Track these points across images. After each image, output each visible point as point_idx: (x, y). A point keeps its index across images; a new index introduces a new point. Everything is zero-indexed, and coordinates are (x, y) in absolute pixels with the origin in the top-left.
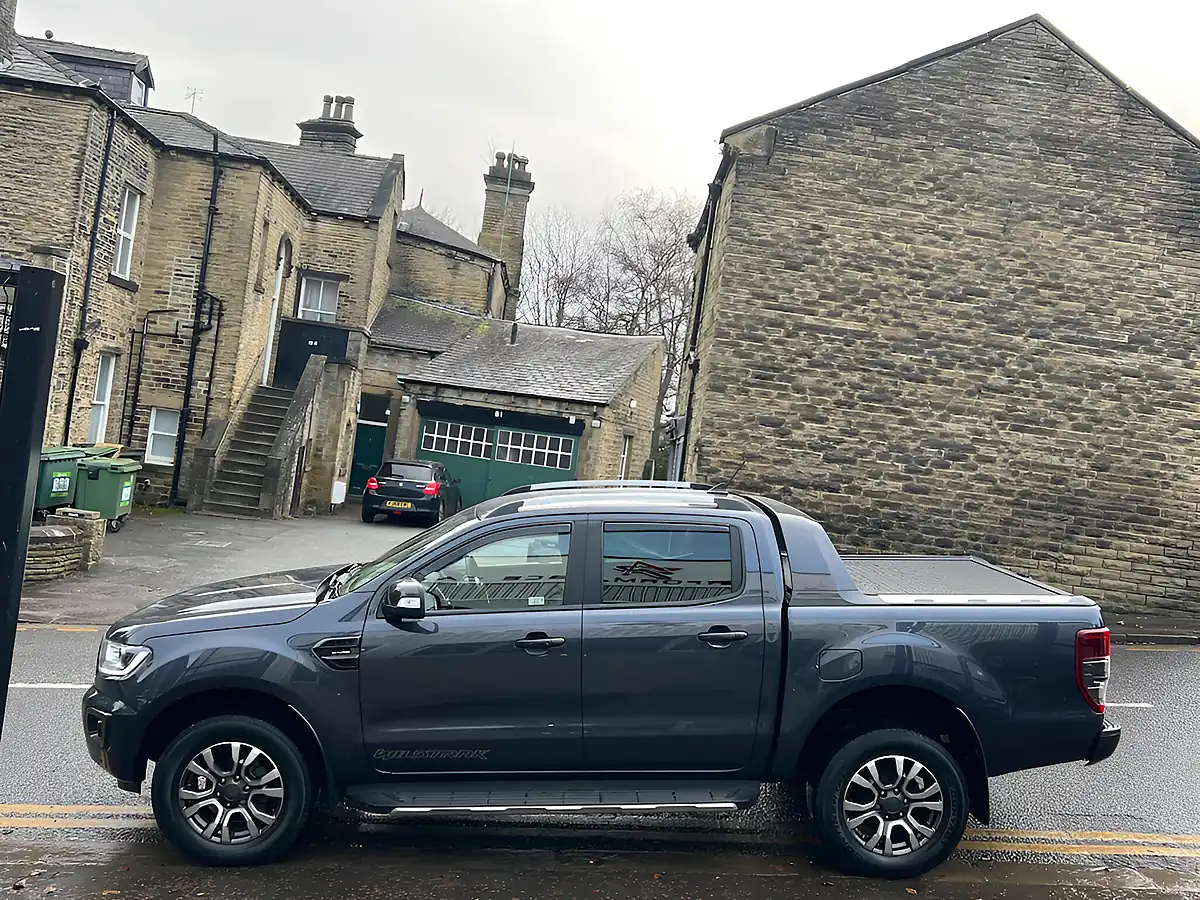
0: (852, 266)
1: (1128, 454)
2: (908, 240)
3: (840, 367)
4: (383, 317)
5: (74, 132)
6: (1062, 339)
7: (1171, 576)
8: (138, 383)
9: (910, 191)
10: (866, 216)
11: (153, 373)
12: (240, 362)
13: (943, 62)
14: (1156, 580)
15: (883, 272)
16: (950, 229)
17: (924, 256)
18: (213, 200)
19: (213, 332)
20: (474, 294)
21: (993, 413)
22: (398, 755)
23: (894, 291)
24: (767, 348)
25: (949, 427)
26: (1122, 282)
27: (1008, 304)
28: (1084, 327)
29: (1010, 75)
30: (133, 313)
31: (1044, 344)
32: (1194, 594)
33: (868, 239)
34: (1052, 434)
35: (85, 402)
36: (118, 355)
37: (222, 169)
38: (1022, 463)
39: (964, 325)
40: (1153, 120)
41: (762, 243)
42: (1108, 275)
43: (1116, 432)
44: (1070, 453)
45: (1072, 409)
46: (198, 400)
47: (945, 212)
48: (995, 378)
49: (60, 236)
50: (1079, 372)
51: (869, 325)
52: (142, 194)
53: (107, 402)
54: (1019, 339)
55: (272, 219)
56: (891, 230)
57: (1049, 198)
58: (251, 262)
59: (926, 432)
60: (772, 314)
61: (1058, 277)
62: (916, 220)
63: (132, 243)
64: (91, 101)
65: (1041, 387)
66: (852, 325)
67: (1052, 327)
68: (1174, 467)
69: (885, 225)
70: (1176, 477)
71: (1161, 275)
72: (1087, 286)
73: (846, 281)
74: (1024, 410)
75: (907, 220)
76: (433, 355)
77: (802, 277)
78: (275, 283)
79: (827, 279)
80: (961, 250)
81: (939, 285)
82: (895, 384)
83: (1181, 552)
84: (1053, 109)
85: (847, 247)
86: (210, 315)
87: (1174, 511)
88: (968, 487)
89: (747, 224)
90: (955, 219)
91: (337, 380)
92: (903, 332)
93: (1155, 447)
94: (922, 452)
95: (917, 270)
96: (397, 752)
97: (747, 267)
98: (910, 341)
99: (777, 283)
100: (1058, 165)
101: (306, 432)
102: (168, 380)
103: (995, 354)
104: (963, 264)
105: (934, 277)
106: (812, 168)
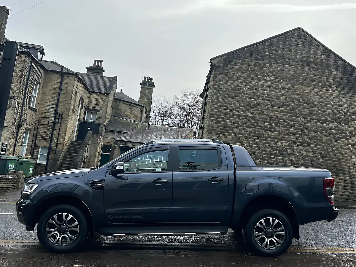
0: (249, 97)
1: (332, 153)
2: (266, 90)
3: (246, 127)
4: (110, 122)
5: (21, 64)
6: (311, 119)
7: (347, 189)
8: (36, 139)
9: (266, 76)
10: (253, 83)
11: (41, 136)
12: (67, 133)
13: (274, 40)
14: (343, 191)
15: (258, 99)
16: (277, 87)
17: (270, 94)
18: (61, 85)
19: (59, 124)
20: (137, 116)
21: (292, 140)
22: (115, 217)
23: (261, 105)
24: (224, 121)
25: (279, 144)
26: (328, 102)
27: (295, 108)
28: (318, 115)
29: (293, 44)
30: (36, 118)
31: (306, 120)
32: (354, 195)
33: (254, 90)
34: (309, 147)
35: (20, 144)
36: (30, 130)
37: (64, 77)
38: (301, 155)
39: (282, 114)
40: (334, 57)
41: (222, 91)
42: (324, 100)
43: (329, 146)
44: (315, 152)
45: (315, 139)
46: (54, 144)
47: (276, 82)
48: (292, 130)
49: (15, 94)
50: (317, 128)
51: (255, 114)
52: (40, 84)
53: (26, 145)
54: (299, 119)
55: (78, 91)
56: (260, 87)
57: (306, 78)
58: (71, 103)
59: (272, 146)
60: (226, 111)
61: (309, 101)
62: (268, 84)
63: (36, 97)
64: (26, 55)
65: (306, 133)
66: (249, 115)
67: (308, 115)
68: (346, 157)
69: (258, 85)
70: (347, 160)
71: (339, 100)
72: (318, 103)
73: (248, 102)
74: (301, 140)
75: (264, 84)
76: (124, 133)
77: (234, 100)
78: (78, 110)
79: (242, 101)
80: (281, 93)
81: (275, 103)
82: (263, 132)
83: (350, 182)
84: (306, 53)
85: (248, 92)
86: (59, 119)
87: (347, 170)
88: (285, 162)
89: (218, 85)
90: (279, 84)
91: (96, 139)
92: (265, 117)
93: (340, 151)
94: (271, 152)
95: (268, 99)
96: (115, 216)
97: (218, 98)
98: (266, 119)
99: (227, 102)
100: (307, 69)
101: (86, 154)
102: (45, 138)
103: (292, 123)
104: (281, 97)
105: (273, 101)
106: (237, 69)
